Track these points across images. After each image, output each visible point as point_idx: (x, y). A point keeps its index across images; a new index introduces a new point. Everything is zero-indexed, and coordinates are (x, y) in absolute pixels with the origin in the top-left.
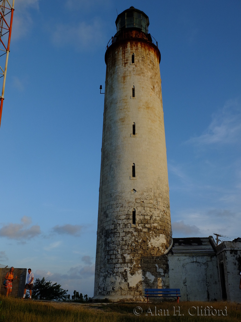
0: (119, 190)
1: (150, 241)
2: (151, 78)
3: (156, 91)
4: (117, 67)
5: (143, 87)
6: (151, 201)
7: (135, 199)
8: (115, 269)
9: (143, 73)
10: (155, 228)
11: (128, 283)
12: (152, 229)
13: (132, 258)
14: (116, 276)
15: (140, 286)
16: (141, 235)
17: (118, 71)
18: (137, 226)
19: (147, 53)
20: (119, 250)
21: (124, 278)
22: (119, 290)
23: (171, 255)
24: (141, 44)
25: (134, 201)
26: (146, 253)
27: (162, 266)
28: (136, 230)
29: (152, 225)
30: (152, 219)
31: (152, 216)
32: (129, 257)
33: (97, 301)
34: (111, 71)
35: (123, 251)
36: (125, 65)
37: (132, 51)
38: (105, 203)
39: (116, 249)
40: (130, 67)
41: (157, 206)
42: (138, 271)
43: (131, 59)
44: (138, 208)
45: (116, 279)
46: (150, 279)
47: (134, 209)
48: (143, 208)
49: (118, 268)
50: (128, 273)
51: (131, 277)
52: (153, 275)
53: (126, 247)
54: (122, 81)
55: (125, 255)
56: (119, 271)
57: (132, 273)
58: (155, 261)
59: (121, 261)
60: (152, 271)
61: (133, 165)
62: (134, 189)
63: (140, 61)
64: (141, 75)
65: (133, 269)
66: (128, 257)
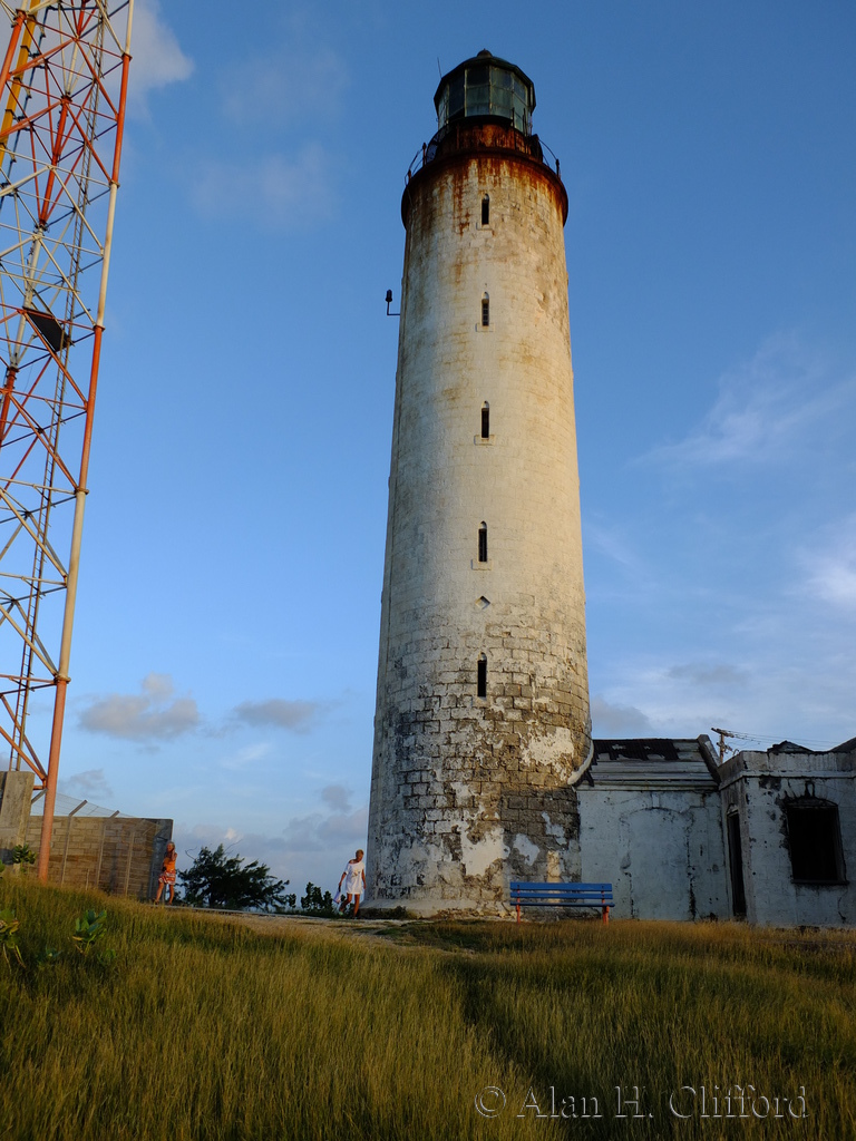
0: (439, 598)
1: (527, 747)
2: (538, 269)
3: (551, 309)
4: (436, 235)
5: (514, 297)
6: (533, 633)
7: (484, 625)
8: (426, 824)
9: (513, 254)
10: (542, 709)
11: (464, 865)
12: (534, 711)
13: (476, 795)
14: (429, 846)
15: (496, 873)
16: (502, 730)
17: (439, 249)
18: (492, 702)
19: (528, 194)
20: (438, 772)
21: (452, 851)
22: (437, 883)
23: (586, 787)
24: (510, 166)
25: (483, 630)
26: (516, 781)
27: (561, 817)
28: (488, 714)
29: (534, 701)
30: (533, 683)
31: (534, 675)
32: (467, 791)
33: (373, 914)
34: (419, 247)
35: (450, 774)
36: (461, 229)
37: (482, 187)
38: (400, 636)
39: (429, 768)
40: (477, 236)
41: (548, 645)
42: (492, 832)
43: (479, 211)
44: (493, 651)
45: (428, 853)
46: (526, 855)
47: (482, 653)
48: (508, 651)
49: (435, 822)
50: (464, 836)
51: (471, 848)
52: (534, 843)
53: (458, 764)
54: (453, 277)
55: (454, 786)
56: (438, 831)
57: (474, 837)
58: (542, 803)
59: (442, 801)
60: (532, 833)
61: (482, 527)
62: (483, 598)
63: (506, 219)
64: (510, 260)
65: (479, 825)
66: (463, 792)
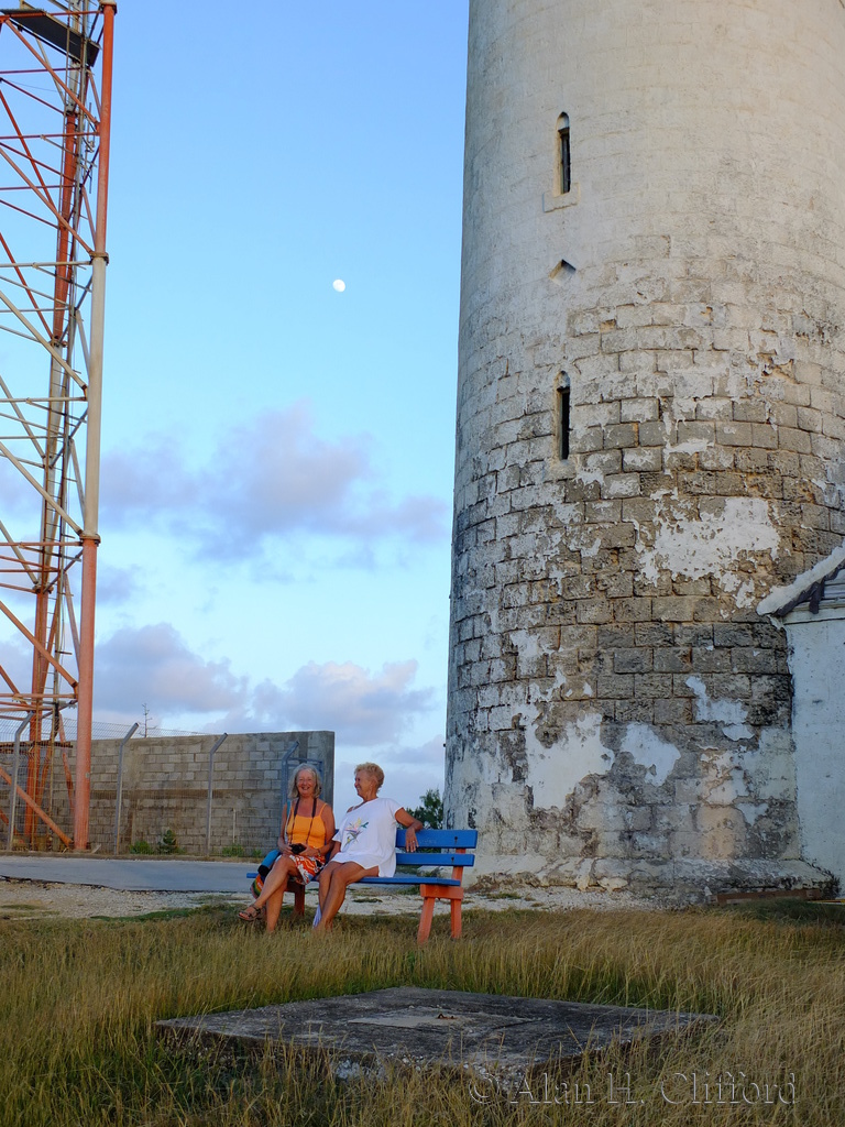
0: (496, 285)
1: (650, 546)
6: (667, 311)
7: (565, 316)
8: (479, 714)
10: (687, 465)
11: (530, 790)
12: (668, 472)
13: (550, 652)
14: (482, 755)
15: (585, 803)
16: (599, 518)
18: (578, 467)
20: (494, 614)
21: (513, 762)
22: (492, 824)
23: (805, 616)
25: (563, 328)
26: (626, 618)
28: (572, 490)
29: (668, 450)
30: (666, 415)
31: (668, 398)
32: (535, 646)
35: (510, 616)
39: (482, 611)
42: (579, 723)
44: (582, 365)
45: (481, 769)
46: (648, 766)
47: (563, 373)
48: (611, 359)
49: (490, 709)
50: (530, 734)
51: (542, 757)
52: (667, 740)
53: (519, 596)
55: (516, 639)
56: (494, 727)
57: (547, 734)
58: (689, 657)
59: (499, 670)
61: (563, 125)
62: (564, 263)
65: (556, 711)
66: (531, 648)
